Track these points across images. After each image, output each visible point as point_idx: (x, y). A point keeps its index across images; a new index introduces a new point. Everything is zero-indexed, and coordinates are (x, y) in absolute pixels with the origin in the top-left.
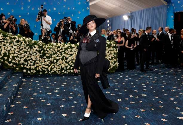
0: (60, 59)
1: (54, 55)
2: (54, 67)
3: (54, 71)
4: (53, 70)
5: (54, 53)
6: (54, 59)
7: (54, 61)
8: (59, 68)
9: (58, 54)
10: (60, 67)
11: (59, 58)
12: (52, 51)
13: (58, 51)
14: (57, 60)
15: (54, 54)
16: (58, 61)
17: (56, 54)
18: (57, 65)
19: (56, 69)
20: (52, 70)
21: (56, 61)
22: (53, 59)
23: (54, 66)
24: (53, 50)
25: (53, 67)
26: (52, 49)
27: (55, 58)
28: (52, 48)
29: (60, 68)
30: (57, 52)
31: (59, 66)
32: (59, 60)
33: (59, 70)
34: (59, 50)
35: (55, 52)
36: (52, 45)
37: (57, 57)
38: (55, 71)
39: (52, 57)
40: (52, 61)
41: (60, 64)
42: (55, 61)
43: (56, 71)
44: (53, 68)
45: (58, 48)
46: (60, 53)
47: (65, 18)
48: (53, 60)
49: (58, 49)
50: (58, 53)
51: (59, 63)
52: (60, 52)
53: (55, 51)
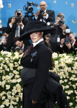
0: (17, 83)
1: (7, 76)
2: (6, 98)
3: (5, 105)
4: (4, 103)
5: (6, 71)
6: (7, 83)
7: (5, 87)
8: (15, 101)
9: (15, 75)
10: (17, 99)
11: (15, 82)
12: (4, 68)
13: (15, 68)
14: (13, 85)
15: (7, 73)
16: (14, 88)
17: (10, 74)
18: (12, 95)
19: (10, 102)
20: (2, 104)
21: (10, 87)
22: (4, 82)
23: (5, 95)
24: (5, 66)
25: (4, 98)
26: (4, 64)
27: (8, 81)
28: (4, 62)
29: (17, 101)
30: (12, 69)
31: (15, 96)
32: (15, 84)
33: (15, 103)
34: (16, 66)
35: (8, 70)
36: (4, 57)
37: (12, 79)
38: (7, 105)
39: (3, 79)
40: (3, 86)
41: (17, 94)
42: (8, 87)
43: (9, 105)
44: (4, 100)
45: (15, 63)
46: (18, 73)
47: (29, 4)
48: (5, 85)
49: (14, 65)
50: (15, 72)
51: (16, 92)
52: (17, 71)
53: (9, 67)
